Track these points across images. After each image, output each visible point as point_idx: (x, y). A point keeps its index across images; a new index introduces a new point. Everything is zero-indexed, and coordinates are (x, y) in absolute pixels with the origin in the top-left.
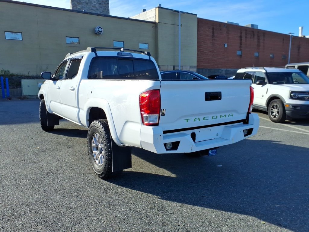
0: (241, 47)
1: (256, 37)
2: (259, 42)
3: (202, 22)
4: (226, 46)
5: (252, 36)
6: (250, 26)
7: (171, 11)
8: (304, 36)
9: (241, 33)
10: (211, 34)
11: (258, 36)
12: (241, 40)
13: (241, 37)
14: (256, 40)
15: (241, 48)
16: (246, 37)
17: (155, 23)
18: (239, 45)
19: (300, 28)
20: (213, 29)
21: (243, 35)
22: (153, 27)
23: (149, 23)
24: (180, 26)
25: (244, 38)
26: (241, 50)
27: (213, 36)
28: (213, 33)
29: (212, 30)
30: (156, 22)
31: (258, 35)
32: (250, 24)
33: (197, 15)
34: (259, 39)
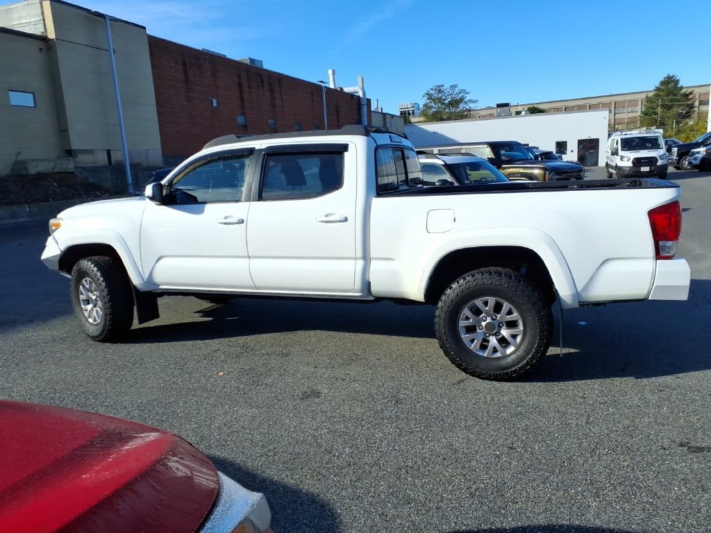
0: (242, 107)
1: (266, 86)
2: (273, 98)
3: (159, 48)
4: (215, 104)
5: (260, 85)
6: (248, 62)
7: (85, 12)
8: (342, 89)
9: (239, 77)
10: (182, 76)
11: (270, 84)
12: (241, 91)
13: (240, 85)
14: (268, 94)
15: (243, 110)
16: (249, 87)
17: (43, 39)
18: (239, 102)
19: (330, 72)
20: (184, 64)
21: (244, 81)
22: (41, 49)
23: (30, 40)
24: (113, 54)
25: (245, 88)
26: (243, 114)
27: (187, 81)
28: (186, 73)
29: (182, 67)
30: (46, 37)
31: (269, 82)
32: (247, 58)
33: (144, 28)
34: (272, 91)
